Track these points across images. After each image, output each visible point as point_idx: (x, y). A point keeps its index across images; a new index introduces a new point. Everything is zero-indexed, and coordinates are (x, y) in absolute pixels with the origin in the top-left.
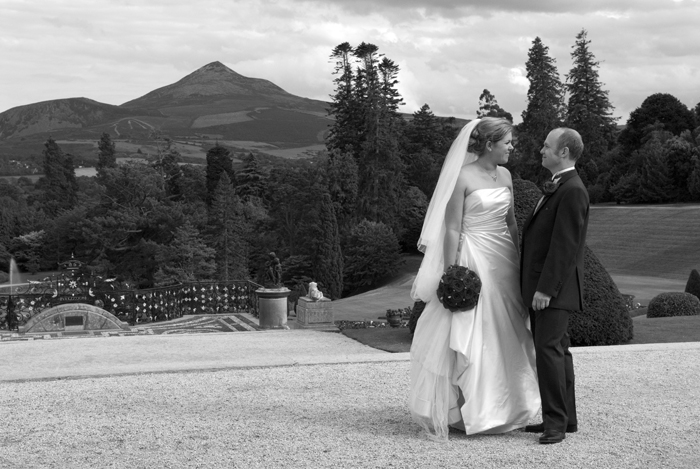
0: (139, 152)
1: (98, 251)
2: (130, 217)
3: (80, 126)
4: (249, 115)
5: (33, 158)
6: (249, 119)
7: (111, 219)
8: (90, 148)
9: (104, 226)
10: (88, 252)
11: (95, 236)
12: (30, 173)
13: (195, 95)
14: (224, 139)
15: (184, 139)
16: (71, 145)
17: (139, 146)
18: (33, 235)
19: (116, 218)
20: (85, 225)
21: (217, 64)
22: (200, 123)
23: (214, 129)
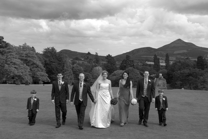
0: (162, 59)
1: (178, 79)
2: (187, 71)
3: (148, 53)
4: (187, 51)
5: (139, 60)
6: (187, 52)
7: (182, 72)
8: (151, 58)
9: (180, 73)
10: (176, 79)
11: (178, 75)
12: (139, 63)
13: (174, 46)
14: (181, 56)
15: (172, 56)
16: (147, 57)
17: (162, 58)
18: (153, 75)
19: (183, 71)
20: (176, 73)
21: (180, 39)
22: (175, 53)
23: (179, 54)
